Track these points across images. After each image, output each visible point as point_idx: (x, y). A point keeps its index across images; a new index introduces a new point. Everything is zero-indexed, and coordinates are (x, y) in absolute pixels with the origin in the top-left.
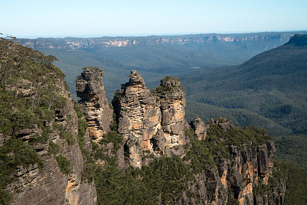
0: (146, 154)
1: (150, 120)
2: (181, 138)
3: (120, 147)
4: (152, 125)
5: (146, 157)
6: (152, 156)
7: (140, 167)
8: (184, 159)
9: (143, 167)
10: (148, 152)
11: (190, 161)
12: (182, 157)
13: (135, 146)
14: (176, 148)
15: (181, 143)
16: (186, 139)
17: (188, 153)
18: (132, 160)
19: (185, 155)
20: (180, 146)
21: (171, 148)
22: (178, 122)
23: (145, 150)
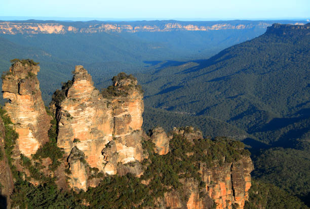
0: (93, 172)
1: (99, 129)
2: (138, 151)
3: (59, 163)
4: (101, 136)
5: (93, 176)
6: (101, 174)
7: (85, 189)
8: (142, 178)
9: (89, 189)
10: (96, 169)
11: (149, 180)
12: (139, 176)
13: (79, 161)
14: (131, 164)
15: (139, 158)
16: (144, 152)
17: (147, 171)
18: (76, 180)
19: (142, 174)
20: (137, 161)
21: (125, 165)
22: (135, 131)
23: (92, 167)
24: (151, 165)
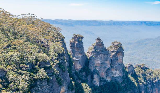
0: (102, 79)
1: (105, 62)
2: (120, 72)
3: (89, 75)
4: (106, 65)
5: (102, 81)
6: (105, 80)
7: (98, 85)
8: (122, 83)
9: (100, 86)
10: (103, 78)
11: (124, 85)
12: (120, 82)
13: (97, 75)
14: (118, 77)
15: (120, 75)
16: (123, 73)
17: (124, 81)
18: (95, 82)
19: (122, 82)
20: (120, 76)
21: (115, 77)
22: (120, 64)
23: (102, 77)
24: (126, 78)
